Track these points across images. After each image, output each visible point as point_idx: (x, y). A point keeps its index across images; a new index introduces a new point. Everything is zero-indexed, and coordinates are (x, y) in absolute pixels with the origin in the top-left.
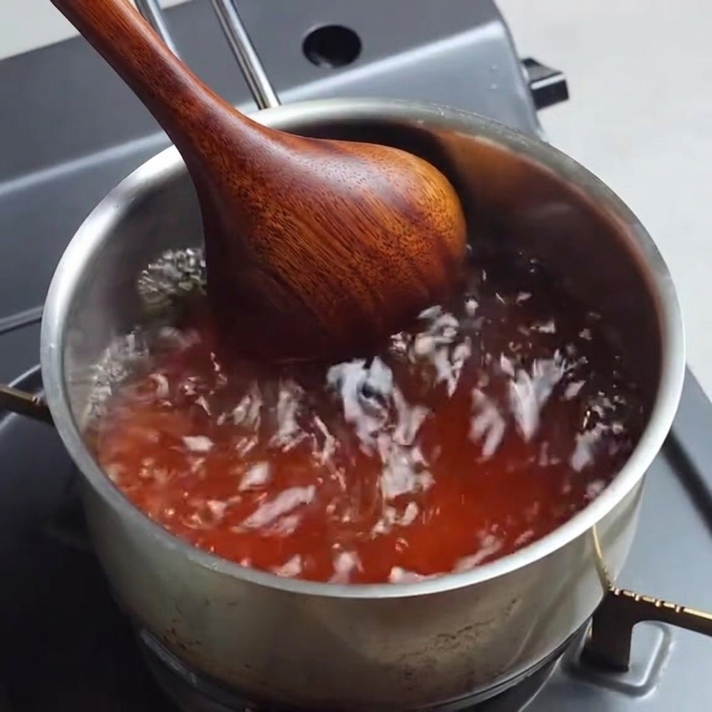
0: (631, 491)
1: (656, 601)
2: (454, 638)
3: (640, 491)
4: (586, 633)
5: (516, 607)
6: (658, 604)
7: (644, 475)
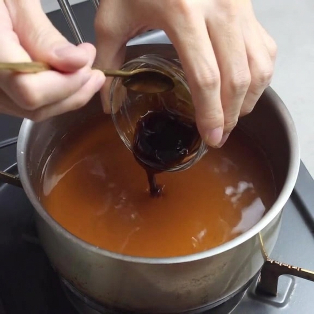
0: (277, 216)
1: (289, 266)
2: (199, 281)
3: (280, 216)
4: (258, 280)
5: (225, 267)
6: (289, 267)
7: (283, 209)
